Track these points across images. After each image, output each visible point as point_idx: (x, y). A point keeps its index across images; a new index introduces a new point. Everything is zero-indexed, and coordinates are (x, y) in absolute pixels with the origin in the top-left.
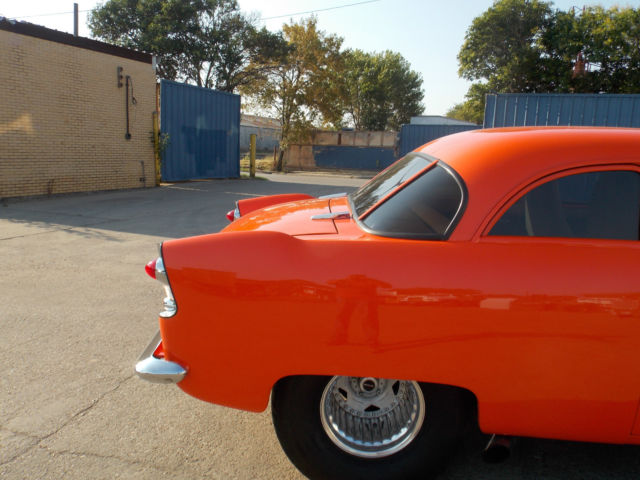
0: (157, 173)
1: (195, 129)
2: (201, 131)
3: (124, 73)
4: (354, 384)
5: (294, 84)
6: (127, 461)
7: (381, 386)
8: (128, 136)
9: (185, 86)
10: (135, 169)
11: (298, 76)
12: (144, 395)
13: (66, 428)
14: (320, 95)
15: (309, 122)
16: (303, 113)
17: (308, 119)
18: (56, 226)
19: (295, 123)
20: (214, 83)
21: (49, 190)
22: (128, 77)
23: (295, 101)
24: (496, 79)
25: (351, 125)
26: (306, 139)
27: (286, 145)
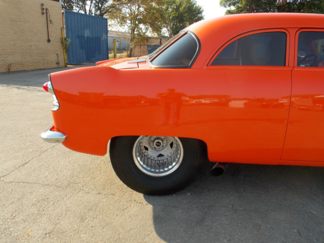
0: (65, 60)
1: (84, 36)
2: (87, 37)
3: (45, 7)
4: (152, 144)
5: (137, 13)
6: (43, 185)
7: (164, 145)
8: (49, 41)
9: (78, 14)
10: (53, 58)
11: (138, 9)
12: (53, 157)
13: (14, 172)
14: (150, 18)
15: (144, 33)
16: (141, 29)
17: (144, 31)
18: (12, 86)
19: (137, 34)
20: (93, 12)
21: (9, 70)
22: (47, 9)
23: (137, 22)
24: (238, 7)
25: (167, 35)
26: (143, 42)
27: (133, 46)
